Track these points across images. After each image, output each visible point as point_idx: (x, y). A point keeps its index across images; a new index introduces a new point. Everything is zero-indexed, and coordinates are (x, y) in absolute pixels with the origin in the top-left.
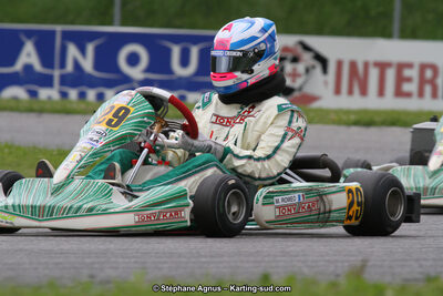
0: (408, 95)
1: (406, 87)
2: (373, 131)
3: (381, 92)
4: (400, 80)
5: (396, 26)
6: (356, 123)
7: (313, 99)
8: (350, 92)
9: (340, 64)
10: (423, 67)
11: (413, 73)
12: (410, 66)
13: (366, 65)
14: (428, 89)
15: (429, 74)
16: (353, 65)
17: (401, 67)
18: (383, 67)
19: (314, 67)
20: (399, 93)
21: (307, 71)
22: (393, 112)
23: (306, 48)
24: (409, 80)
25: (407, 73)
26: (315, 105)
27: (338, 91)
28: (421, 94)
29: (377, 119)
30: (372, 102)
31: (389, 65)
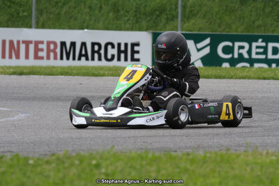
0: (42, 58)
1: (40, 54)
2: (24, 77)
3: (27, 57)
4: (37, 50)
5: (34, 21)
6: (14, 73)
8: (10, 57)
9: (4, 42)
10: (49, 43)
11: (44, 46)
12: (42, 42)
13: (18, 42)
14: (52, 55)
15: (52, 47)
16: (11, 42)
17: (37, 43)
18: (27, 43)
20: (36, 57)
22: (33, 67)
24: (42, 50)
25: (40, 46)
27: (3, 57)
28: (48, 58)
29: (25, 71)
30: (22, 62)
31: (31, 42)
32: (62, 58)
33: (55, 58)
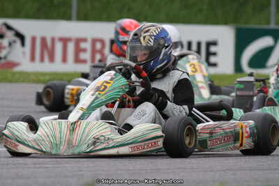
0: (84, 61)
1: (83, 56)
3: (64, 60)
4: (78, 50)
7: (15, 65)
8: (42, 60)
9: (34, 39)
10: (94, 41)
11: (87, 45)
12: (85, 40)
13: (53, 40)
15: (98, 46)
16: (44, 40)
17: (78, 41)
18: (65, 41)
19: (15, 42)
20: (78, 60)
21: (10, 44)
23: (9, 28)
24: (84, 50)
25: (83, 45)
26: (17, 69)
27: (33, 59)
28: (93, 61)
30: (58, 67)
31: (70, 40)
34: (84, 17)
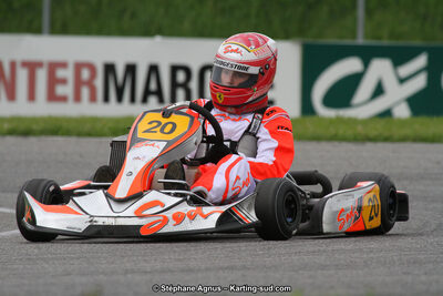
0: (64, 99)
1: (60, 90)
2: (32, 140)
3: (32, 96)
4: (53, 81)
6: (12, 132)
10: (79, 67)
11: (67, 73)
12: (64, 65)
13: (13, 65)
14: (85, 92)
15: (85, 74)
17: (53, 67)
18: (32, 67)
20: (52, 97)
24: (64, 81)
25: (60, 73)
28: (78, 98)
29: (35, 127)
30: (21, 108)
31: (40, 65)
32: (106, 99)
33: (93, 98)
34: (62, 28)
